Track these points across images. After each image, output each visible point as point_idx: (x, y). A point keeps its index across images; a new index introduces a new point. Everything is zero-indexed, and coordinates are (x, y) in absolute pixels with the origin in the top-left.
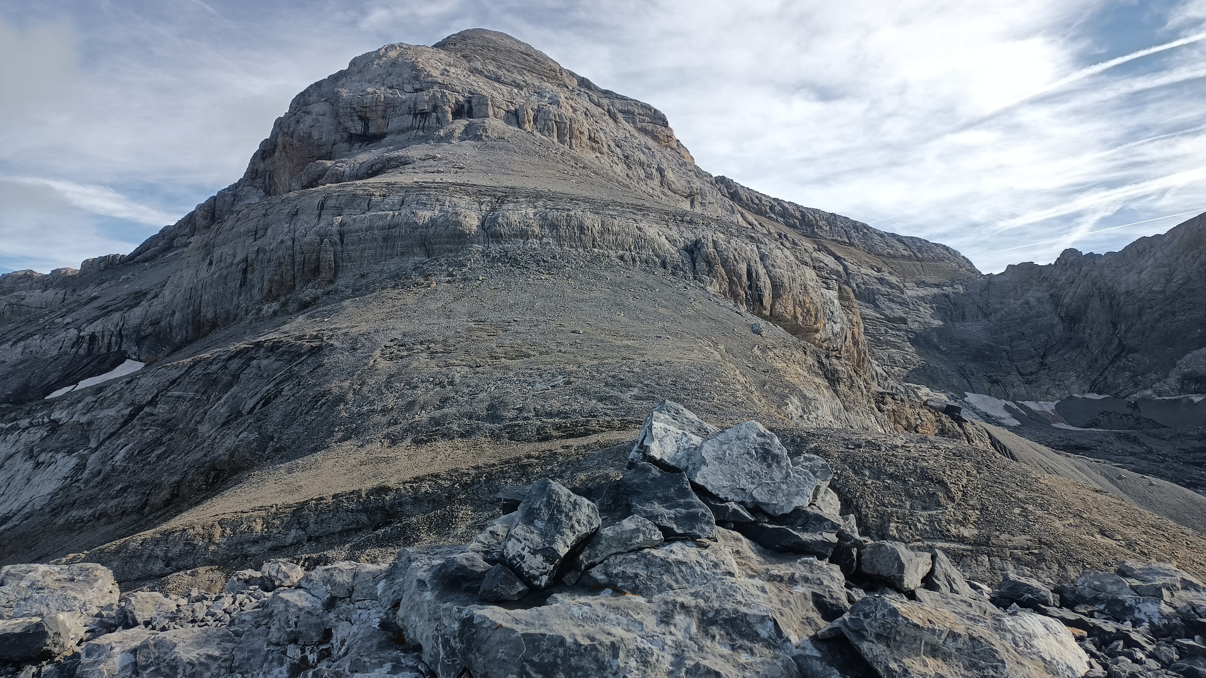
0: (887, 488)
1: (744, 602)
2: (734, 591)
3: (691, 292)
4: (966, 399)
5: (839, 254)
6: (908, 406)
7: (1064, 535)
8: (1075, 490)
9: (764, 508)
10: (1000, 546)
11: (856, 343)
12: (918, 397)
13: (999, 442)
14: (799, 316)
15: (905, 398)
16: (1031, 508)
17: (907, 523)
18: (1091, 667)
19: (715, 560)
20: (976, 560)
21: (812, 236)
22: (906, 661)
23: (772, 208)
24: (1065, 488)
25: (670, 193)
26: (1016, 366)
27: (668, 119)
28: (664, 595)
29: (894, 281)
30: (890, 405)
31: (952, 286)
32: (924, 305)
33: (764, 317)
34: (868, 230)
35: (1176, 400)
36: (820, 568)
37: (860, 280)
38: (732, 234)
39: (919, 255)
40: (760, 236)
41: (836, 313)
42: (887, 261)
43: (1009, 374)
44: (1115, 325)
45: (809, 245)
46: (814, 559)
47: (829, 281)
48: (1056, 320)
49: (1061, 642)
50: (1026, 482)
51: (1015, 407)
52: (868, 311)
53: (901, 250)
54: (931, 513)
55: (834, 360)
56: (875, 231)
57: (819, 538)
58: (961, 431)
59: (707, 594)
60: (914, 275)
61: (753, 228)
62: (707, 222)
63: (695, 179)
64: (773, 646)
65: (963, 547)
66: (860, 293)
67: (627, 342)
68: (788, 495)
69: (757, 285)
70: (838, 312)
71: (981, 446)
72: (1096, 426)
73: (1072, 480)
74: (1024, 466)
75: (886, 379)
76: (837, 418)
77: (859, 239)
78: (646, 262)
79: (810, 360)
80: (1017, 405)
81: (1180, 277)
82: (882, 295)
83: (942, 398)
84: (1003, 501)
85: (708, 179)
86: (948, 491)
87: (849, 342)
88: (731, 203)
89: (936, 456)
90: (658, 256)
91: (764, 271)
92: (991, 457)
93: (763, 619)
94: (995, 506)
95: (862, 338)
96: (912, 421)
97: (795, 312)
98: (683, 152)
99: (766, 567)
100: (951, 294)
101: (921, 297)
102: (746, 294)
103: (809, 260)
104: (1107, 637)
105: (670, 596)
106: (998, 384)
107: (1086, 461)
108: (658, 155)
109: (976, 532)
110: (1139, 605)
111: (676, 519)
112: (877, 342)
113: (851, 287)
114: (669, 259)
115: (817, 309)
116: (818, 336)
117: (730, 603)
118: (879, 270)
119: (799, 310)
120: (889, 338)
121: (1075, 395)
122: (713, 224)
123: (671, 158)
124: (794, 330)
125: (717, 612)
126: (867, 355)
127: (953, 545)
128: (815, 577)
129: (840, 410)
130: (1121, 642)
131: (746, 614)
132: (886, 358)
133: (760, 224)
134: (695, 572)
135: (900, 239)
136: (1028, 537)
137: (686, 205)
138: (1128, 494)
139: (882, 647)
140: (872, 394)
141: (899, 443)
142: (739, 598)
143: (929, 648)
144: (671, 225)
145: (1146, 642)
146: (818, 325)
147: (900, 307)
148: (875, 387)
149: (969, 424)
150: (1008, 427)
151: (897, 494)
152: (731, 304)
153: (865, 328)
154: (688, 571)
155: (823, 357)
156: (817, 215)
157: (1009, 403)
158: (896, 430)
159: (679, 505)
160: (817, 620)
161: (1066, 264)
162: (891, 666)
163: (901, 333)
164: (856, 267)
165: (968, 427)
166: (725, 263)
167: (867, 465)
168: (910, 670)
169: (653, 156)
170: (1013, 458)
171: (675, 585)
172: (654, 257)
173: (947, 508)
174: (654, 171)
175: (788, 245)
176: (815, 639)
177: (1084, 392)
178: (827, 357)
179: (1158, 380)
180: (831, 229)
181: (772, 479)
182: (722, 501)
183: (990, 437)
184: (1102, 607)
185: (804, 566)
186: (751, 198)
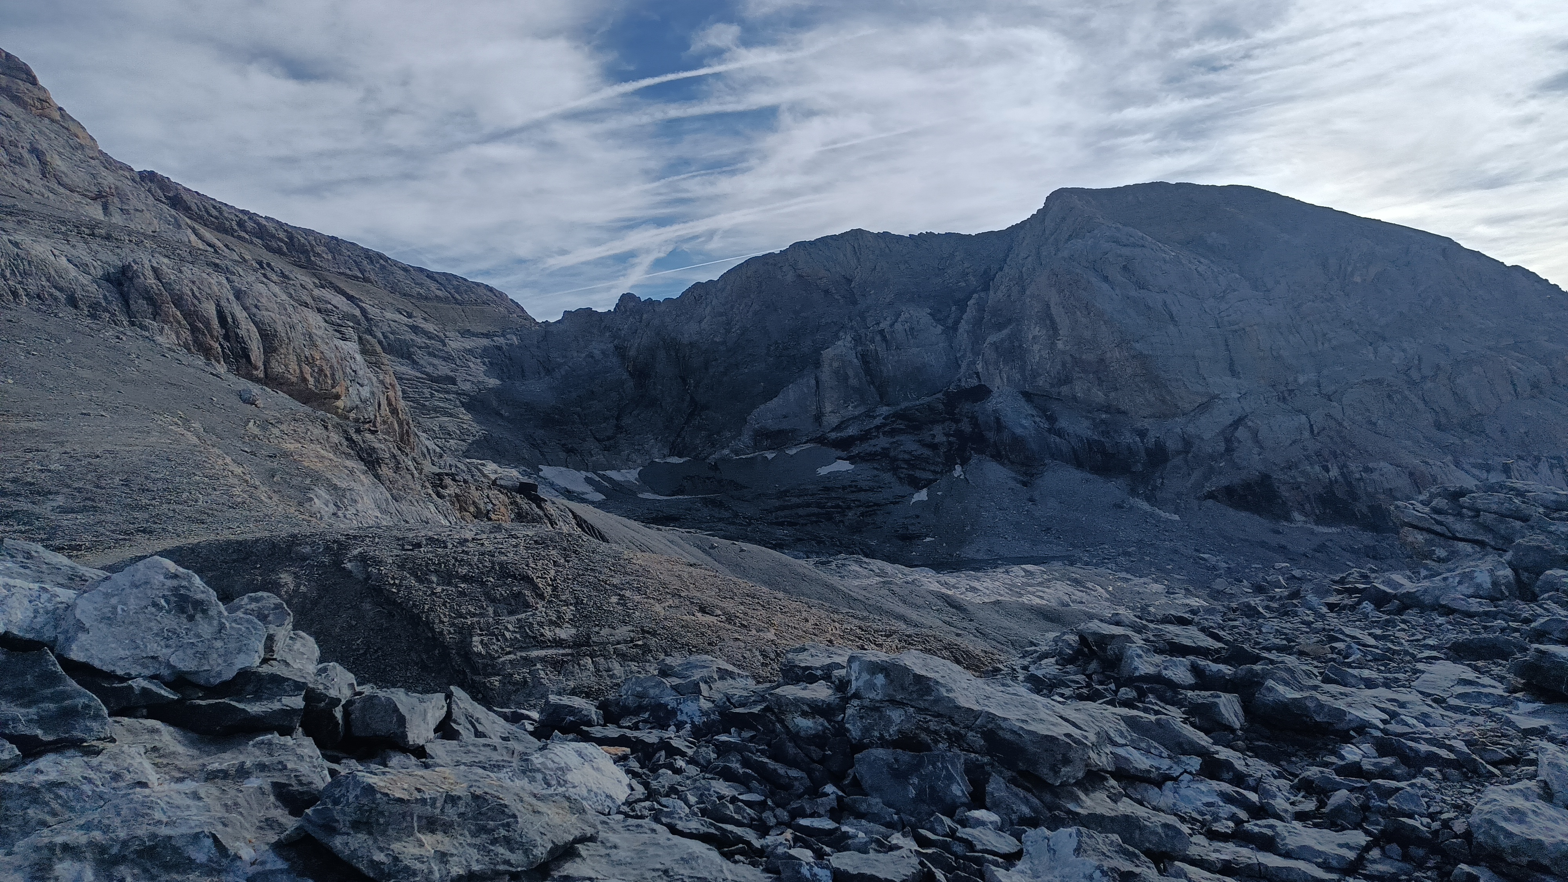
0: (462, 594)
1: (165, 819)
2: (149, 808)
3: (129, 345)
4: (541, 473)
5: (351, 293)
6: (473, 488)
7: (666, 619)
8: (670, 567)
9: (189, 677)
10: (601, 643)
11: (394, 411)
12: (485, 476)
13: (585, 522)
14: (308, 377)
15: (468, 477)
16: (628, 594)
17: (493, 634)
18: (632, 789)
19: (115, 769)
20: (579, 664)
21: (308, 266)
22: (396, 846)
23: (241, 224)
24: (659, 566)
25: (62, 190)
26: (591, 430)
27: (36, 72)
28: (33, 839)
29: (432, 330)
30: (452, 489)
31: (504, 336)
32: (473, 359)
33: (257, 380)
34: (386, 261)
35: (752, 458)
36: (284, 747)
37: (386, 328)
38: (182, 260)
39: (456, 295)
40: (229, 263)
41: (361, 373)
42: (418, 304)
43: (584, 440)
44: (684, 380)
45: (308, 280)
46: (275, 737)
47: (343, 329)
48: (625, 376)
49: (598, 769)
50: (618, 565)
51: (597, 479)
52: (403, 369)
53: (433, 288)
54: (519, 617)
55: (368, 436)
56: (395, 263)
57: (276, 706)
58: (541, 513)
59: (106, 822)
60: (455, 322)
61: (216, 252)
62: (138, 239)
63: (104, 173)
64: (215, 870)
65: (562, 651)
66: (389, 344)
67: (27, 424)
68: (225, 655)
69: (237, 334)
70: (364, 371)
71: (565, 529)
72: (682, 492)
73: (666, 557)
74: (615, 546)
75: (441, 456)
76: (384, 512)
77: (377, 274)
78: (39, 296)
79: (335, 437)
80: (598, 475)
81: (737, 327)
82: (420, 348)
83: (513, 474)
84: (598, 591)
85: (127, 174)
86: (535, 587)
87: (385, 410)
88: (173, 212)
89: (514, 546)
90: (61, 290)
91: (245, 314)
92: (577, 541)
93: (196, 838)
94: (589, 597)
95: (402, 404)
96: (482, 506)
97: (301, 372)
98: (73, 128)
99: (201, 761)
100: (504, 347)
101: (469, 350)
102: (222, 346)
103: (309, 300)
104: (650, 750)
105: (44, 837)
106: (575, 454)
107: (677, 533)
108: (29, 129)
109: (573, 631)
110: (680, 706)
111: (41, 721)
112: (421, 408)
113: (375, 337)
114: (79, 294)
115: (332, 367)
116: (340, 403)
117: (144, 826)
118: (410, 316)
119: (307, 369)
120: (436, 403)
121: (657, 460)
122: (148, 243)
123: (53, 136)
124: (305, 396)
125: (125, 844)
126: (412, 426)
127: (550, 652)
128: (276, 761)
129: (387, 500)
130: (663, 753)
131: (170, 838)
132: (436, 429)
133: (226, 246)
134: (82, 792)
135: (431, 275)
136: (630, 628)
137: (95, 212)
138: (722, 564)
139: (362, 836)
140: (426, 476)
141: (469, 535)
142: (158, 815)
143: (424, 821)
144: (73, 241)
145: (687, 746)
146: (338, 389)
147: (444, 363)
148: (429, 468)
149: (549, 503)
150: (592, 503)
151: (474, 599)
152: (200, 361)
153: (404, 391)
154: (71, 794)
155: (352, 432)
156: (311, 238)
157: (590, 475)
158: (464, 519)
159: (44, 699)
160: (283, 820)
161: (626, 311)
162: (375, 858)
163: (451, 396)
164: (378, 311)
165: (548, 506)
166: (178, 301)
167: (432, 568)
168: (401, 857)
169: (18, 127)
170: (604, 539)
171: (49, 819)
172: (53, 290)
173: (537, 609)
174: (26, 155)
175: (274, 277)
176: (278, 847)
177: (664, 456)
178: (358, 431)
179: (733, 438)
180: (334, 258)
181: (199, 636)
182: (122, 679)
183: (575, 516)
184: (646, 715)
185: (259, 748)
186: (204, 207)
